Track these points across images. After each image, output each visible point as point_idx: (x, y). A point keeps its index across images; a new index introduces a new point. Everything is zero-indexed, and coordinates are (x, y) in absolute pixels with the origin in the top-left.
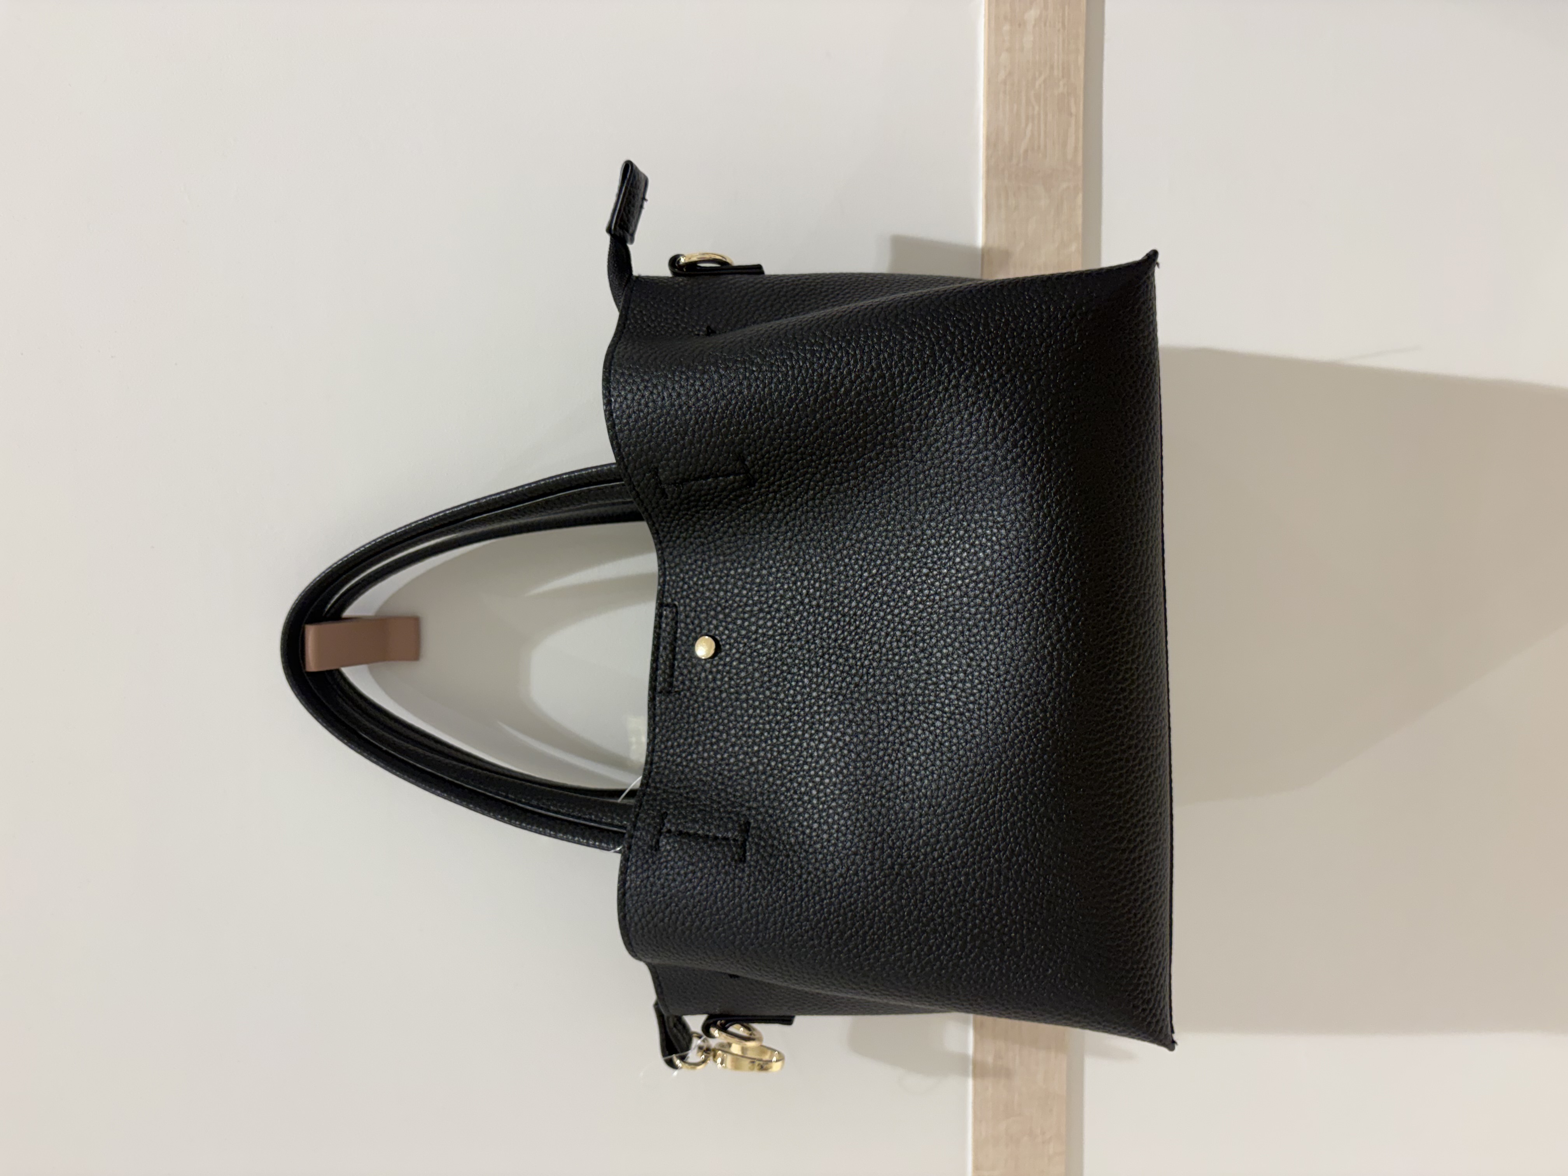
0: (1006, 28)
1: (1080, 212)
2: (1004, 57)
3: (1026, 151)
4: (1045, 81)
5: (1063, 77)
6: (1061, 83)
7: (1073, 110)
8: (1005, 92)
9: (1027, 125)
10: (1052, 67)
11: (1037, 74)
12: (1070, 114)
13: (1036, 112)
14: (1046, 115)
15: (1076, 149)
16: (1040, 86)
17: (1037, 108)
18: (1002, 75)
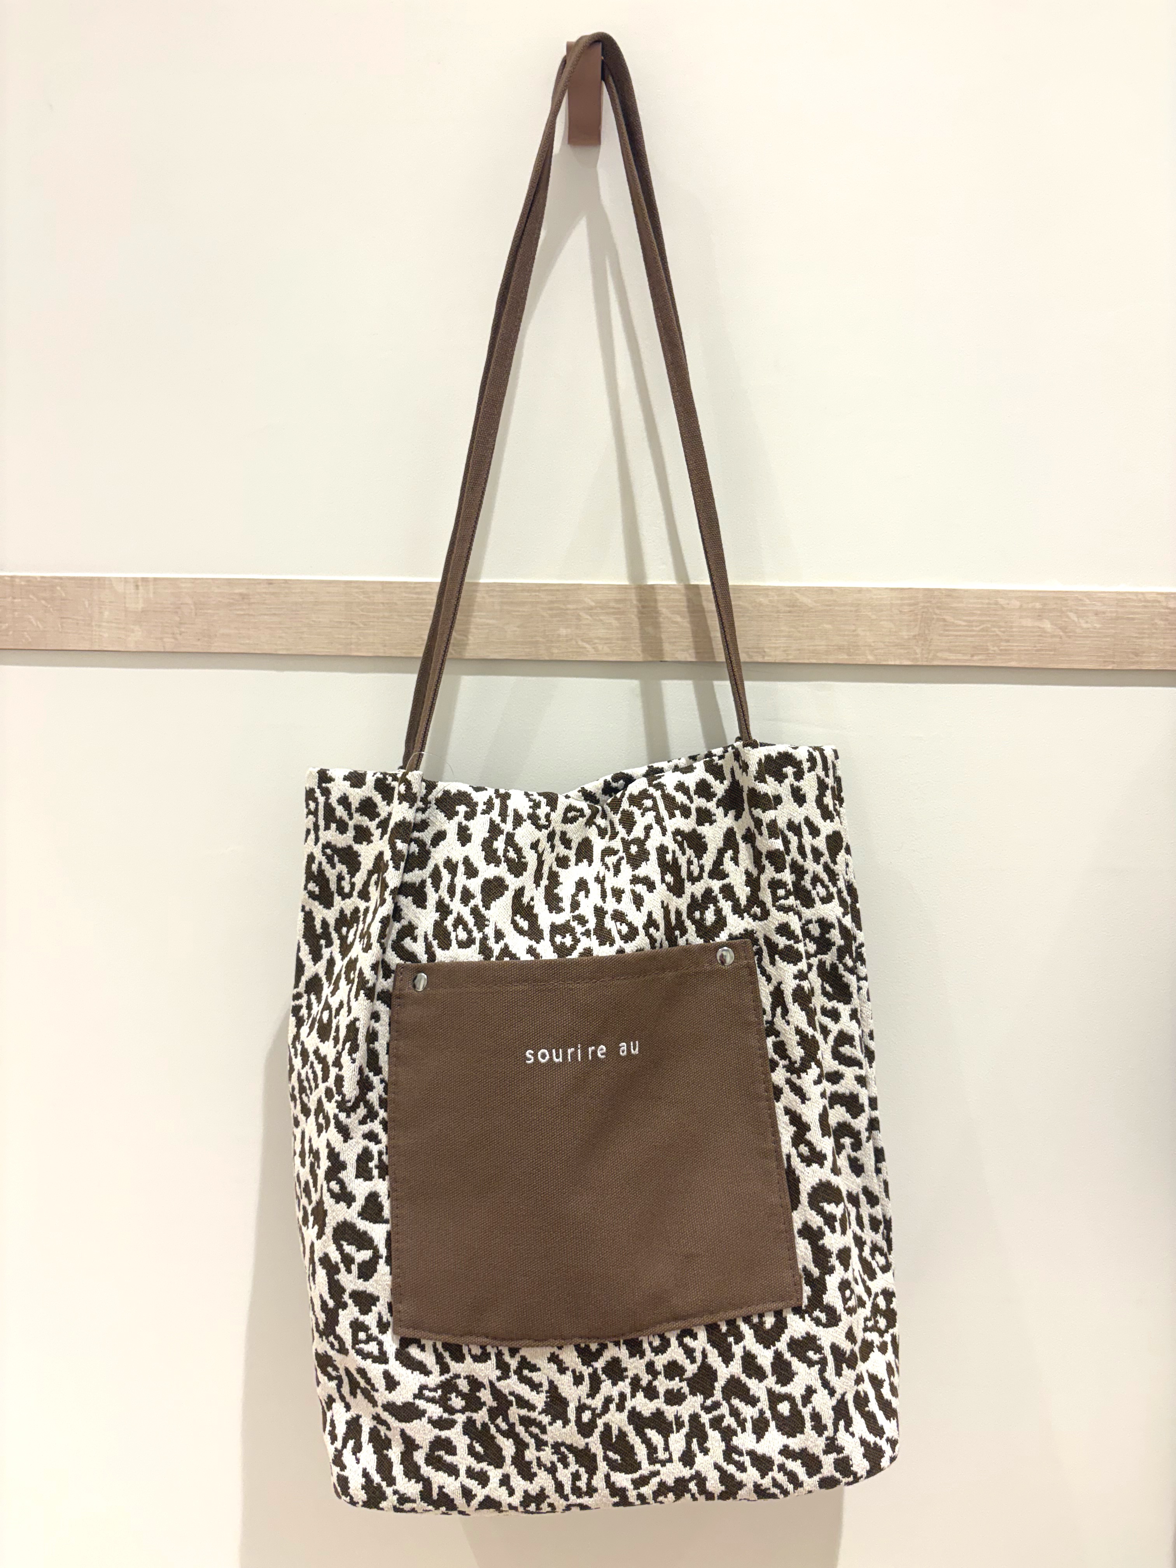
0: (1038, 605)
1: (898, 663)
2: (1017, 604)
3: (944, 620)
4: (997, 635)
5: (1001, 650)
6: (996, 648)
7: (975, 658)
8: (989, 604)
9: (965, 621)
10: (1008, 641)
11: (1002, 629)
12: (972, 656)
13: (974, 628)
14: (972, 636)
15: (946, 660)
16: (994, 631)
17: (978, 629)
18: (1002, 601)
